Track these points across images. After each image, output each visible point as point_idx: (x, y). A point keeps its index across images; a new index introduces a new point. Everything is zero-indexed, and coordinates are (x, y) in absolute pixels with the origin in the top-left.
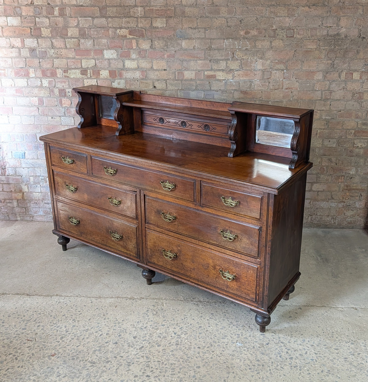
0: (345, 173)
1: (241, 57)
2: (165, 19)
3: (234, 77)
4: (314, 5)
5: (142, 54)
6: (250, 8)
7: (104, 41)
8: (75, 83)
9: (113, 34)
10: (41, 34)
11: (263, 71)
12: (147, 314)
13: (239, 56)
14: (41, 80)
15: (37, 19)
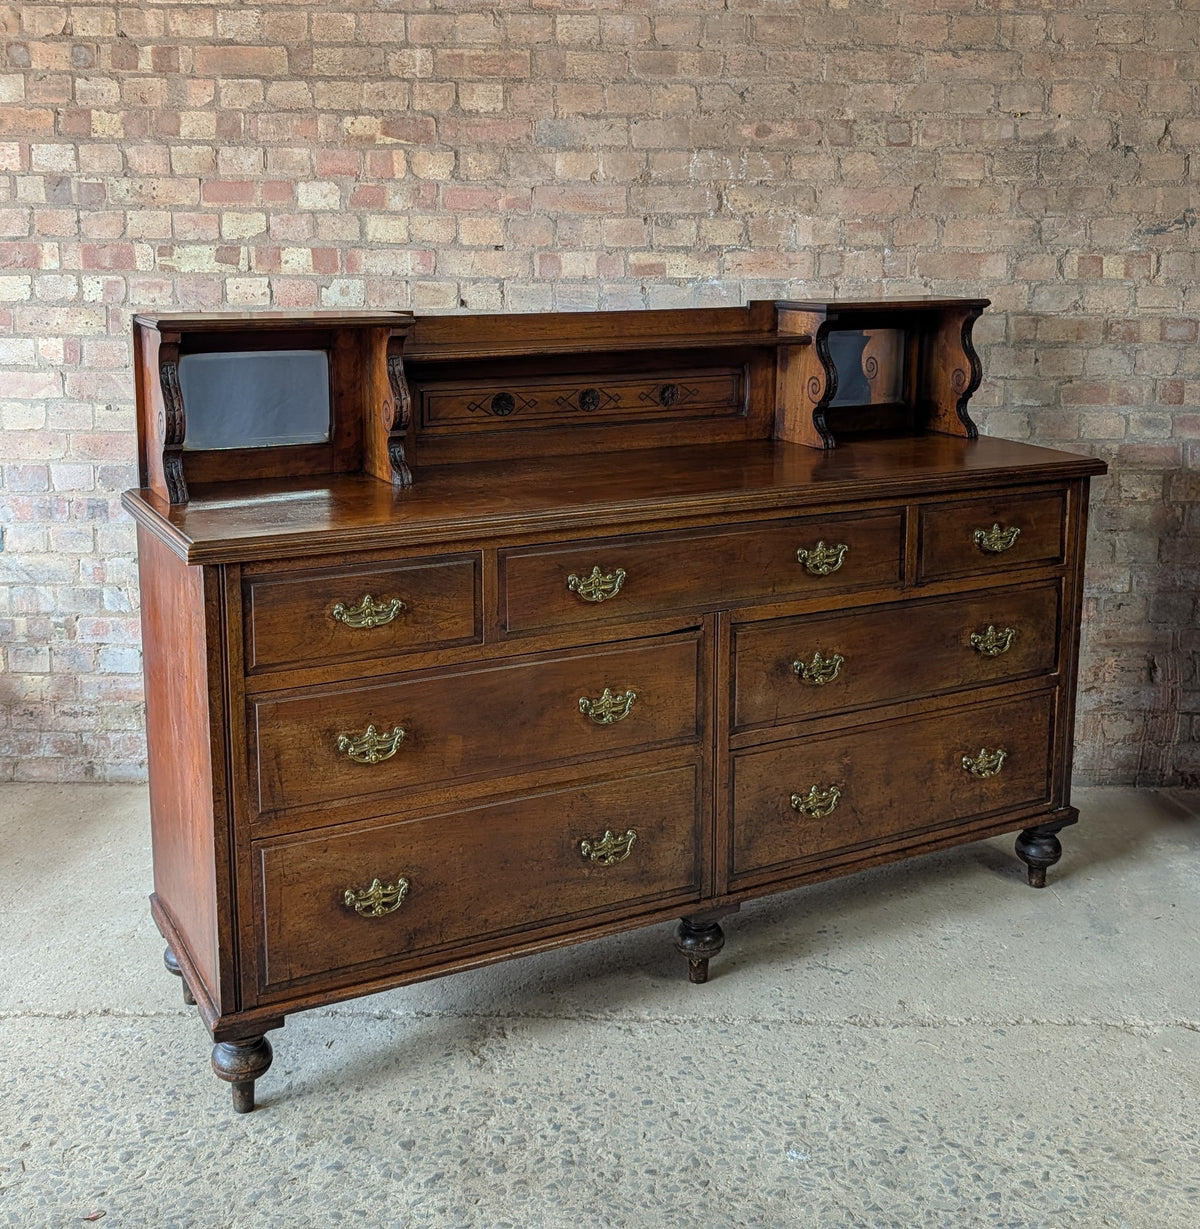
0: (1099, 588)
1: (744, 208)
2: (500, 87)
3: (722, 270)
4: (968, 48)
5: (424, 197)
6: (769, 53)
7: (300, 153)
8: (194, 289)
9: (331, 131)
10: (90, 129)
11: (818, 253)
12: (446, 1066)
13: (738, 204)
14: (79, 279)
15: (80, 82)
